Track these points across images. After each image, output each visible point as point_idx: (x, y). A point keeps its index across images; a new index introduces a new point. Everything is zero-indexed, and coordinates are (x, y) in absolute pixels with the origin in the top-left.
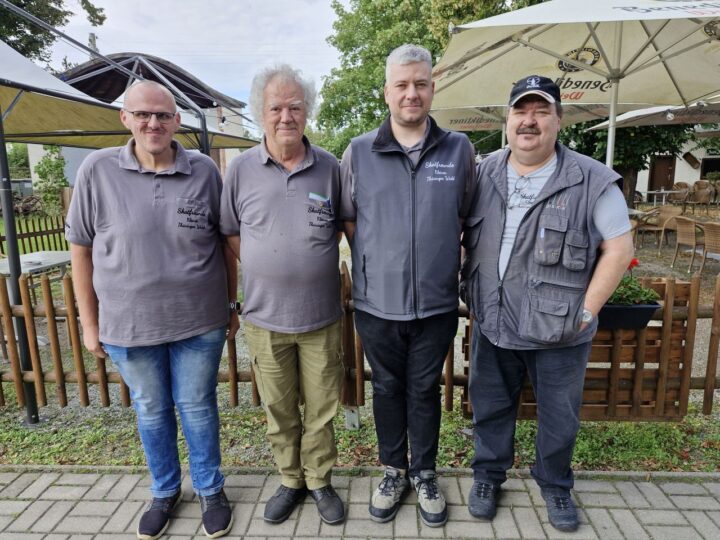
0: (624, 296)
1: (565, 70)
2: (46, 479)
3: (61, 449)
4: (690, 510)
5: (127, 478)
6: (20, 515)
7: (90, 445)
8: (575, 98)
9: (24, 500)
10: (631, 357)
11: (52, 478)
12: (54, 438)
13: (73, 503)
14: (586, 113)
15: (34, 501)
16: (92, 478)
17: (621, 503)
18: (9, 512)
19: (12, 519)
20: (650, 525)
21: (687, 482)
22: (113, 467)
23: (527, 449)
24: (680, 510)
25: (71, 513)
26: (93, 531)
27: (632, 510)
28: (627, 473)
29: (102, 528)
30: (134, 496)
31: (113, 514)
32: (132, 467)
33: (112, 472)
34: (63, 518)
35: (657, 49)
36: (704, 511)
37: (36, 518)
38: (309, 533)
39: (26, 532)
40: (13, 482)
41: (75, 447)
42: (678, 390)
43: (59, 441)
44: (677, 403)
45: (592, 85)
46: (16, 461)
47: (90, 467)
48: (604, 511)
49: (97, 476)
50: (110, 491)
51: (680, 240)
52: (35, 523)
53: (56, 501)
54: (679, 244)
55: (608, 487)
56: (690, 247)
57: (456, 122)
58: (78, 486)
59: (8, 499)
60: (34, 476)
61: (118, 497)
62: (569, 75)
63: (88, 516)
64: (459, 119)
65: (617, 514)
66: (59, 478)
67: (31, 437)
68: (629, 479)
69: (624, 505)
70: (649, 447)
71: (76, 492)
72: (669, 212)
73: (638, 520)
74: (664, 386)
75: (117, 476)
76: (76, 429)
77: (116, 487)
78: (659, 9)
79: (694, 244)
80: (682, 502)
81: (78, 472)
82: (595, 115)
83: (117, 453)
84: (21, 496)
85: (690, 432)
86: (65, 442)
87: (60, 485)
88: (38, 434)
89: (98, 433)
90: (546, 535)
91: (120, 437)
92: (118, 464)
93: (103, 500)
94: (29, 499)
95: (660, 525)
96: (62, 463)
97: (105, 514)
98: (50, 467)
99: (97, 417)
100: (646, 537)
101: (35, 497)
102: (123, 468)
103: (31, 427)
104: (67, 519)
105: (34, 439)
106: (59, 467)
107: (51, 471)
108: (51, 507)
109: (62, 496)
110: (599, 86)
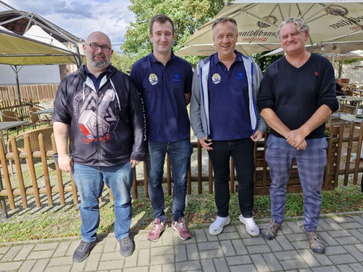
1: (260, 26)
2: (25, 251)
3: (28, 231)
4: (350, 229)
5: (74, 243)
6: (18, 269)
7: (44, 227)
8: (264, 40)
9: (17, 261)
11: (30, 247)
12: (21, 225)
13: (48, 260)
14: (263, 48)
15: (24, 261)
16: (55, 245)
18: (11, 269)
20: (337, 237)
21: (345, 217)
22: (64, 238)
24: (347, 230)
25: (49, 265)
27: (327, 231)
32: (75, 237)
33: (64, 240)
34: (45, 268)
36: (356, 229)
38: (182, 260)
40: (7, 252)
41: (35, 229)
42: (334, 176)
43: (24, 227)
44: (333, 182)
45: (272, 35)
46: (5, 241)
47: (51, 240)
49: (57, 244)
50: (67, 251)
53: (37, 260)
57: (201, 51)
59: (8, 262)
60: (19, 248)
62: (262, 29)
63: (59, 266)
65: (321, 234)
66: (34, 247)
67: (7, 226)
69: (322, 230)
71: (48, 254)
73: (331, 236)
75: (69, 243)
76: (33, 220)
77: (70, 248)
80: (346, 226)
81: (44, 243)
82: (267, 48)
83: (61, 230)
84: (15, 259)
85: (337, 194)
86: (28, 227)
87: (37, 251)
88: (11, 225)
89: (47, 220)
90: (294, 247)
91: (60, 221)
92: (66, 236)
93: (65, 256)
94: (20, 261)
95: (340, 237)
96: (32, 239)
97: (69, 264)
98: (26, 242)
99: (44, 213)
100: (336, 243)
101: (24, 259)
102: (70, 238)
103: (5, 221)
104: (47, 268)
105: (10, 227)
106: (31, 241)
107: (28, 244)
108: (35, 263)
109: (40, 257)
110: (275, 35)
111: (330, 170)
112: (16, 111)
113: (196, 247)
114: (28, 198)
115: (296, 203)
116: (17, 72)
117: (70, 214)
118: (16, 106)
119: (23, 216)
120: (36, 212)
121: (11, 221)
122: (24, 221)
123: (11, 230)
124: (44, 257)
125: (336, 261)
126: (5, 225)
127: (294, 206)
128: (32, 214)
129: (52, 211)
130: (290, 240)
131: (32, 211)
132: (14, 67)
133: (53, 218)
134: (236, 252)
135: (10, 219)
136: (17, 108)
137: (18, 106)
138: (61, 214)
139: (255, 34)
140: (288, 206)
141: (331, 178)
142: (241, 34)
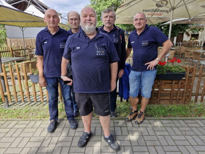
0: (177, 71)
1: (158, 6)
2: (14, 123)
3: (17, 114)
4: (192, 127)
5: (38, 122)
6: (8, 132)
7: (26, 113)
8: (160, 15)
9: (8, 128)
10: (177, 88)
11: (16, 122)
12: (14, 111)
13: (23, 129)
14: (162, 20)
15: (11, 128)
16: (28, 122)
17: (174, 126)
18: (4, 132)
19: (6, 134)
20: (182, 131)
21: (191, 120)
22: (34, 119)
23: (148, 112)
24: (190, 127)
25: (23, 132)
26: (30, 136)
27: (178, 127)
29: (33, 135)
30: (41, 126)
31: (35, 131)
32: (39, 119)
33: (33, 120)
35: (184, 2)
36: (196, 127)
37: (13, 133)
39: (10, 137)
40: (4, 123)
41: (21, 113)
42: (189, 96)
43: (16, 112)
44: (188, 100)
45: (165, 11)
46: (4, 118)
47: (27, 119)
48: (170, 128)
49: (29, 121)
50: (33, 125)
51: (186, 56)
52: (13, 134)
55: (170, 122)
56: (189, 58)
57: (125, 21)
58: (24, 124)
59: (4, 128)
60: (10, 122)
61: (36, 127)
62: (159, 8)
63: (28, 132)
64: (126, 20)
65: (174, 128)
66: (18, 122)
67: (7, 111)
68: (176, 119)
70: (180, 111)
71: (24, 126)
72: (183, 49)
73: (179, 130)
74: (185, 95)
75: (35, 121)
76: (21, 109)
77: (35, 124)
79: (189, 57)
80: (190, 125)
81: (23, 120)
82: (164, 20)
83: (33, 115)
84: (7, 127)
85: (191, 107)
86: (18, 112)
87: (18, 124)
88: (9, 110)
89: (27, 109)
90: (156, 134)
91: (34, 110)
92: (34, 118)
93: (32, 128)
95: (185, 131)
96: (18, 118)
97: (33, 132)
99: (26, 105)
100: (181, 134)
101: (12, 127)
102: (36, 119)
103: (7, 108)
104: (22, 133)
106: (17, 119)
107: (15, 120)
108: (17, 130)
109: (20, 127)
110: (167, 11)
111: (186, 93)
112: (22, 52)
113: (101, 129)
114: (18, 98)
116: (23, 31)
117: (39, 107)
119: (16, 106)
120: (23, 105)
121: (10, 108)
122: (16, 109)
123: (9, 113)
125: (177, 144)
128: (21, 105)
129: (31, 105)
130: (155, 130)
132: (21, 28)
133: (31, 109)
134: (122, 134)
135: (10, 107)
136: (23, 50)
138: (35, 107)
139: (155, 11)
140: (159, 112)
141: (187, 97)
142: (146, 11)
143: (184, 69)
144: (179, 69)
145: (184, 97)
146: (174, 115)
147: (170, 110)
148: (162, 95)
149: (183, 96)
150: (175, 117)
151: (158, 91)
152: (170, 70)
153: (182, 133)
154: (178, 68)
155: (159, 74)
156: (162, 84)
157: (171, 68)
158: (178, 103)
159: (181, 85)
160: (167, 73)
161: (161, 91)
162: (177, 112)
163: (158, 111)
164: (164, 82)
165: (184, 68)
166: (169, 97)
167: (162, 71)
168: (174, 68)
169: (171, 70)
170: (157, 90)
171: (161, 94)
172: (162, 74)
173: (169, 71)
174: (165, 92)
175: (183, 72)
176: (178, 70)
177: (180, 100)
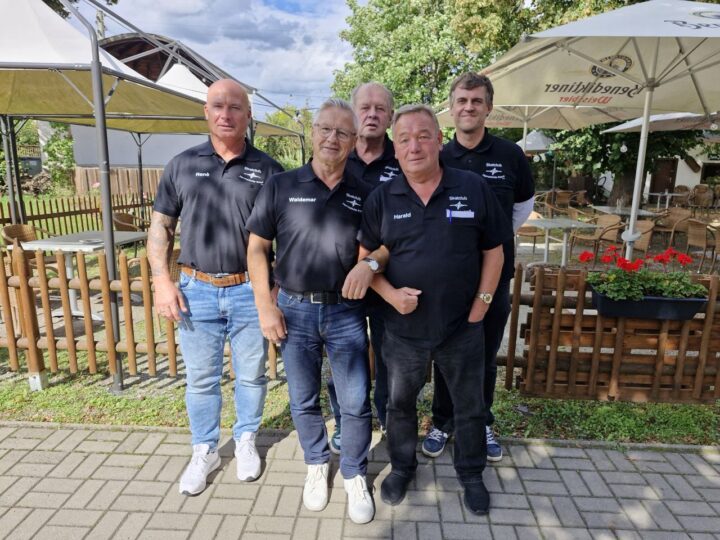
0: (678, 290)
1: (597, 75)
2: (151, 441)
3: (155, 413)
6: (142, 466)
7: (180, 410)
8: (603, 102)
9: (141, 454)
10: (674, 345)
11: (160, 437)
12: (143, 404)
14: (604, 115)
15: (151, 455)
17: (672, 470)
18: (132, 464)
19: (136, 470)
20: (701, 487)
23: (579, 425)
27: (683, 475)
28: (674, 446)
29: (221, 479)
35: (688, 64)
37: (159, 470)
39: (154, 481)
40: (124, 440)
41: (166, 411)
42: (715, 376)
43: (148, 408)
44: (712, 388)
45: (621, 91)
48: (659, 476)
52: (159, 474)
53: (171, 456)
54: (690, 246)
55: (658, 457)
59: (126, 453)
60: (144, 435)
62: (601, 80)
65: (671, 479)
66: (166, 437)
67: (123, 402)
68: (676, 451)
69: (674, 471)
70: (687, 425)
72: (679, 215)
73: (689, 483)
74: (702, 372)
76: (162, 397)
78: (708, 26)
79: (704, 246)
81: (181, 433)
82: (613, 117)
84: (137, 452)
86: (155, 408)
87: (169, 443)
88: (128, 400)
90: (613, 493)
94: (145, 454)
95: (708, 488)
96: (162, 425)
98: (154, 428)
99: (179, 387)
100: (698, 498)
101: (151, 452)
103: (119, 394)
105: (126, 404)
106: (161, 428)
107: (157, 431)
108: (168, 461)
109: (175, 453)
110: (627, 92)
111: (707, 365)
112: (134, 213)
114: (158, 360)
115: (631, 421)
116: (140, 146)
118: (134, 206)
119: (147, 389)
120: (167, 385)
121: (127, 395)
122: (148, 396)
123: (128, 409)
124: (181, 454)
125: (688, 526)
126: (119, 400)
127: (628, 425)
128: (161, 388)
130: (608, 481)
131: (160, 384)
132: (136, 135)
134: (503, 488)
135: (126, 391)
136: (136, 209)
137: (137, 206)
139: (586, 89)
140: (615, 425)
141: (709, 379)
142: (556, 89)
143: (702, 287)
144: (684, 284)
145: (699, 379)
146: (666, 438)
147: (653, 420)
148: (623, 368)
149: (694, 376)
150: (672, 443)
151: (611, 355)
152: (654, 288)
153: (699, 494)
154: (680, 280)
155: (620, 297)
156: (626, 333)
157: (657, 280)
158: (680, 397)
159: (689, 340)
160: (648, 297)
161: (623, 354)
162: (675, 426)
163: (613, 421)
164: (632, 325)
165: (698, 282)
166: (648, 377)
167: (629, 290)
168: (668, 282)
169: (659, 288)
170: (611, 351)
171: (622, 364)
172: (630, 299)
173: (652, 291)
174: (636, 360)
175: (696, 296)
176: (682, 287)
177: (683, 387)
